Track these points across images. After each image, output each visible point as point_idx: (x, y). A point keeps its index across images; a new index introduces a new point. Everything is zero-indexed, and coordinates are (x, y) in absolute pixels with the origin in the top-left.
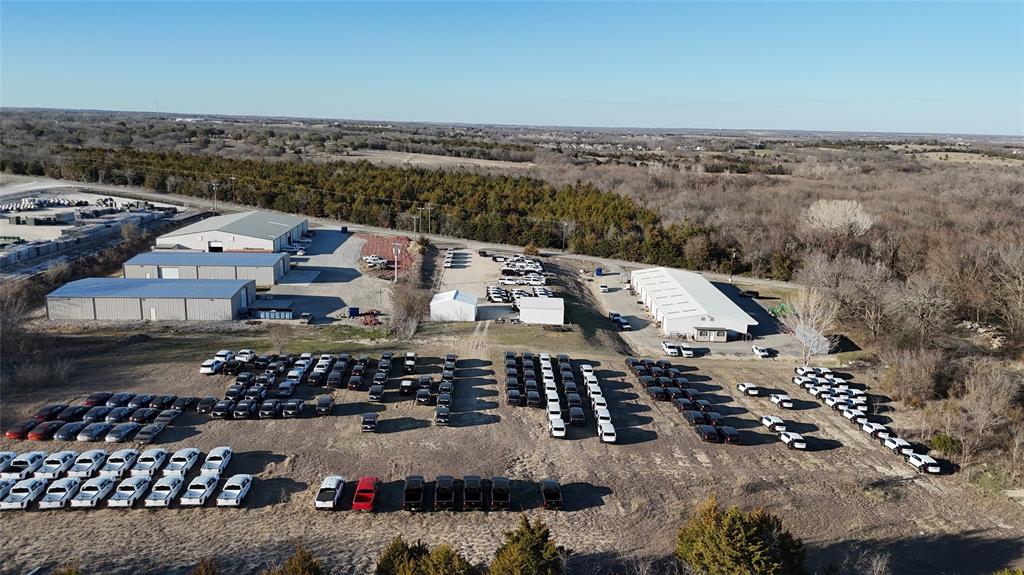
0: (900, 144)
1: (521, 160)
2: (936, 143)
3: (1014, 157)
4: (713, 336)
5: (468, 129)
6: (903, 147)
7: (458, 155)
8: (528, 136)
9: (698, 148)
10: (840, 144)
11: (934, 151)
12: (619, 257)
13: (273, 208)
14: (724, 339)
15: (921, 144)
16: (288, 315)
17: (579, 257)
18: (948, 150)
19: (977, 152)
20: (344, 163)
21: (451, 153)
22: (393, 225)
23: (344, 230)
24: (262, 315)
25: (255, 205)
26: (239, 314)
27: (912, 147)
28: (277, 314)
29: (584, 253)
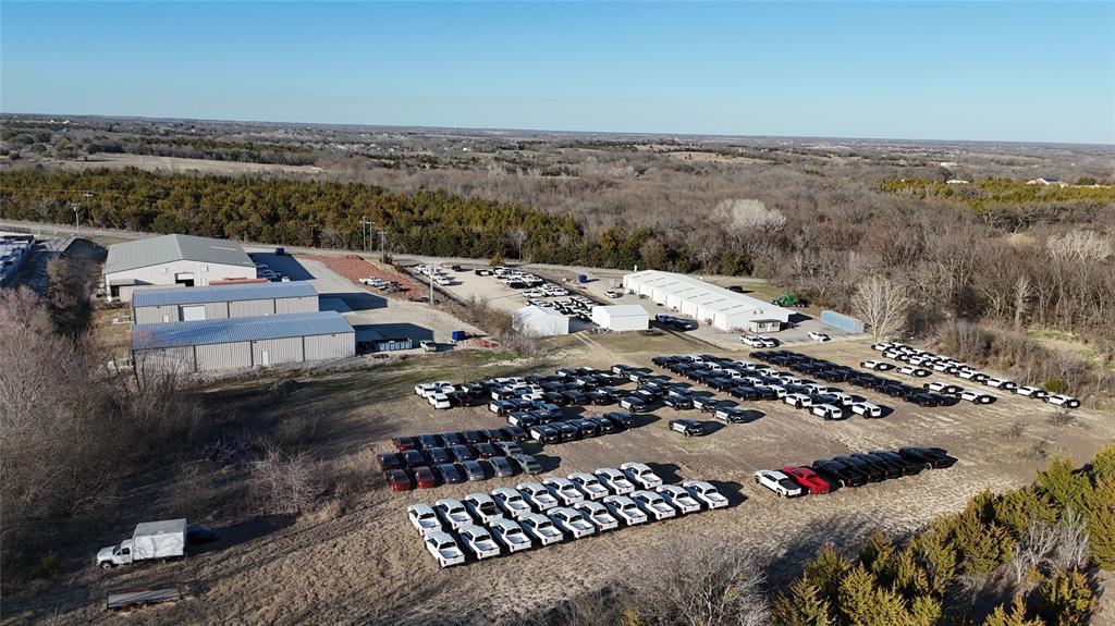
0: (644, 144)
1: (300, 163)
2: (673, 143)
3: (742, 155)
4: (769, 327)
5: (176, 126)
6: (647, 147)
7: (220, 158)
8: (263, 134)
9: (465, 149)
10: (592, 145)
11: (676, 150)
12: (580, 264)
13: (150, 230)
14: (778, 328)
15: (662, 144)
16: (408, 344)
17: (540, 266)
18: (687, 150)
19: (711, 151)
20: (108, 170)
21: (210, 156)
22: (317, 243)
23: (280, 252)
24: (382, 346)
25: (123, 227)
26: (362, 348)
27: (657, 147)
28: (397, 344)
29: (544, 262)
